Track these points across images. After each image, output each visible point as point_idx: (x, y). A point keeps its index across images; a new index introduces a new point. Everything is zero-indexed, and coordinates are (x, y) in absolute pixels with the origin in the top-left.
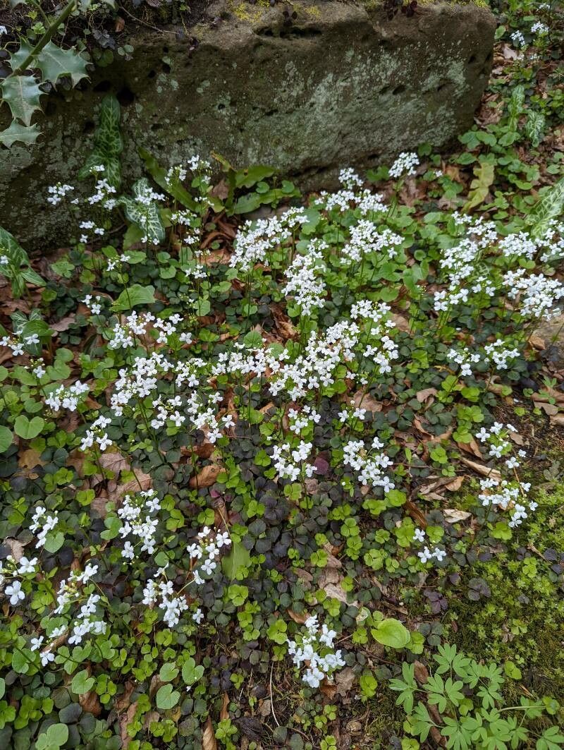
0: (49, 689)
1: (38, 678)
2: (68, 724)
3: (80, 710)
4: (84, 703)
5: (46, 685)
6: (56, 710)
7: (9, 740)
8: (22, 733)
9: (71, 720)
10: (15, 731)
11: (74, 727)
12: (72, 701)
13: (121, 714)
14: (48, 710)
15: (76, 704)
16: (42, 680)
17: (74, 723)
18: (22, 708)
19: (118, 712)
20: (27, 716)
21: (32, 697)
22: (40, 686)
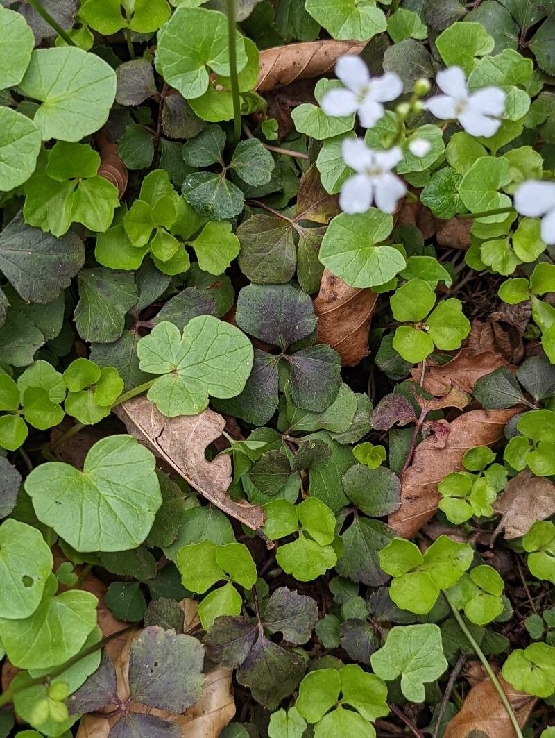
0: (241, 196)
1: (219, 139)
2: (257, 343)
3: (311, 323)
4: (328, 308)
5: (232, 177)
6: (236, 277)
7: (67, 283)
8: (108, 282)
9: (266, 335)
10: (91, 263)
11: (271, 361)
12: (294, 281)
13: (432, 416)
14: (213, 261)
15: (303, 297)
16: (228, 154)
17: (275, 350)
18: (139, 206)
19: (427, 406)
20: (143, 240)
21: (178, 189)
22: (214, 168)
